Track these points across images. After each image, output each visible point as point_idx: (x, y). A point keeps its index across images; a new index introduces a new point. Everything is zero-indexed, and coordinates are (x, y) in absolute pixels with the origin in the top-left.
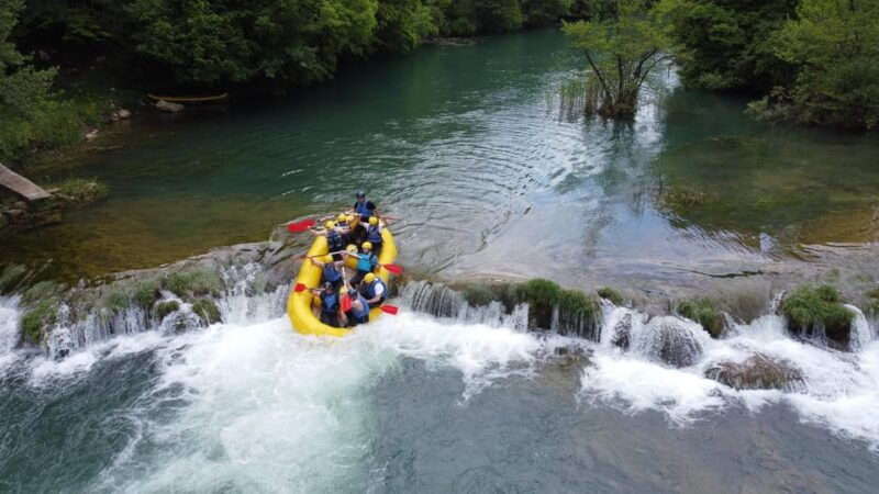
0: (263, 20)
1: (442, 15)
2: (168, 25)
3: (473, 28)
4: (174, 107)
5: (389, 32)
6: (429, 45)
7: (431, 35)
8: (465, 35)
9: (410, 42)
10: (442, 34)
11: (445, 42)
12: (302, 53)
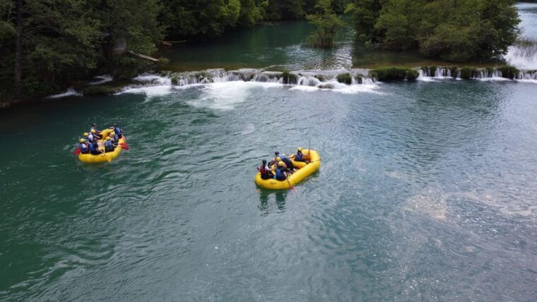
0: (203, 13)
1: (264, 11)
2: (172, 15)
3: (279, 17)
4: (169, 44)
5: (243, 18)
6: (259, 24)
7: (260, 20)
8: (276, 20)
9: (251, 23)
10: (265, 20)
11: (266, 24)
12: (214, 25)
